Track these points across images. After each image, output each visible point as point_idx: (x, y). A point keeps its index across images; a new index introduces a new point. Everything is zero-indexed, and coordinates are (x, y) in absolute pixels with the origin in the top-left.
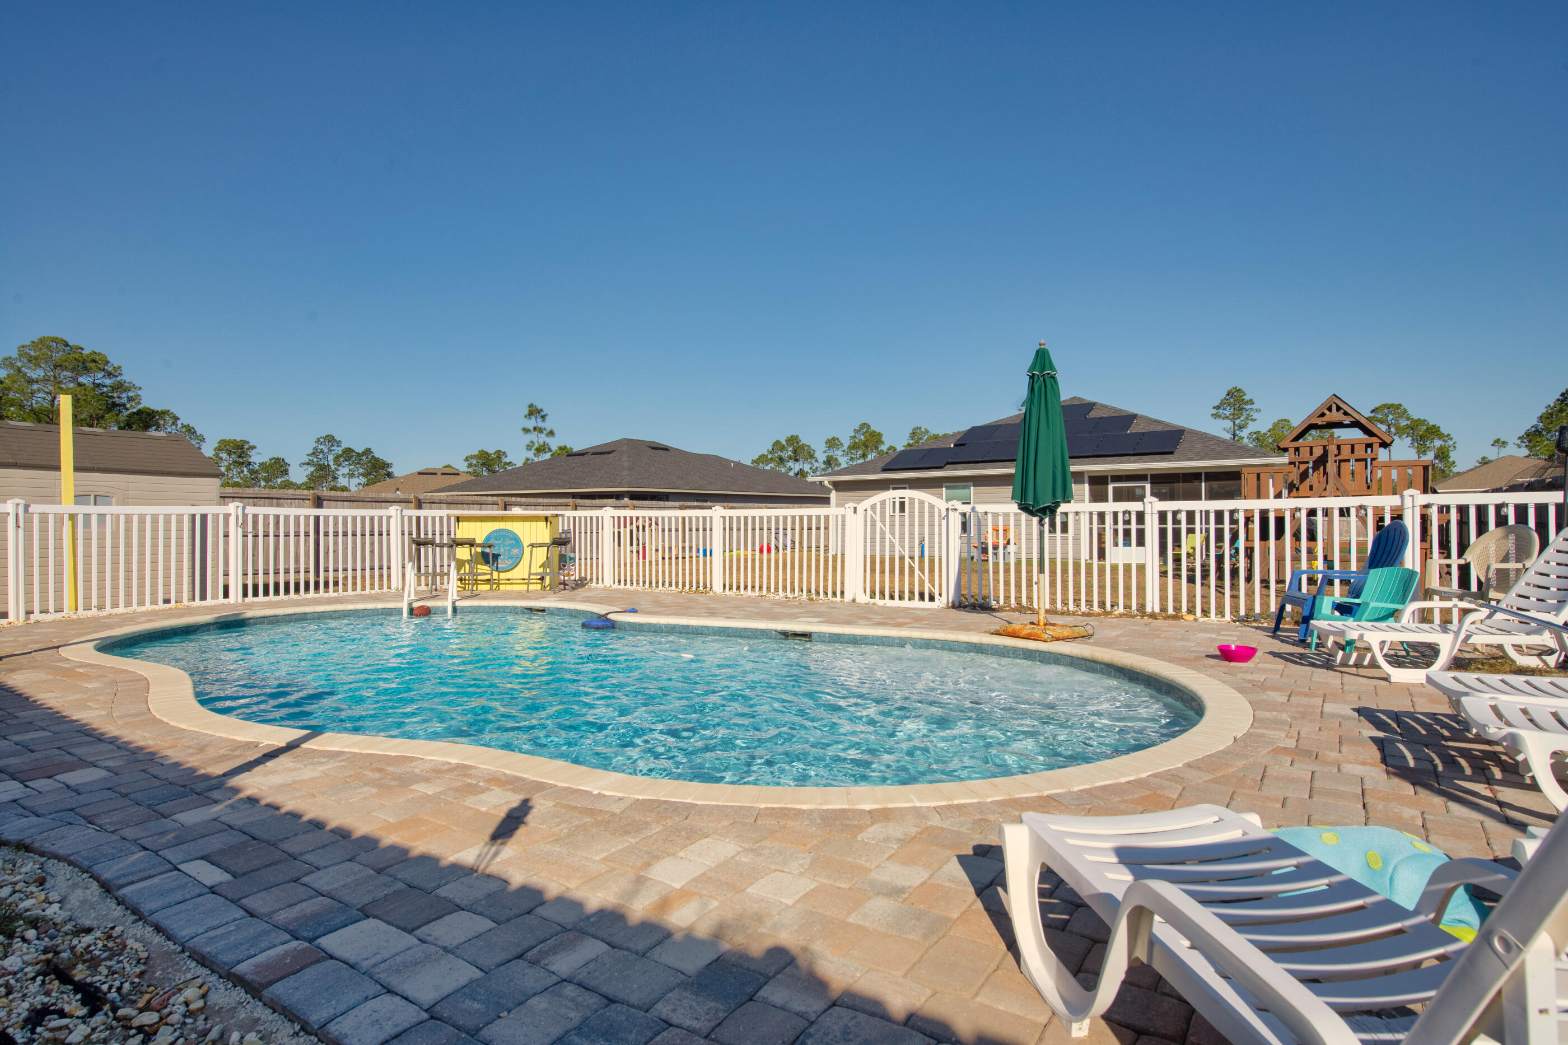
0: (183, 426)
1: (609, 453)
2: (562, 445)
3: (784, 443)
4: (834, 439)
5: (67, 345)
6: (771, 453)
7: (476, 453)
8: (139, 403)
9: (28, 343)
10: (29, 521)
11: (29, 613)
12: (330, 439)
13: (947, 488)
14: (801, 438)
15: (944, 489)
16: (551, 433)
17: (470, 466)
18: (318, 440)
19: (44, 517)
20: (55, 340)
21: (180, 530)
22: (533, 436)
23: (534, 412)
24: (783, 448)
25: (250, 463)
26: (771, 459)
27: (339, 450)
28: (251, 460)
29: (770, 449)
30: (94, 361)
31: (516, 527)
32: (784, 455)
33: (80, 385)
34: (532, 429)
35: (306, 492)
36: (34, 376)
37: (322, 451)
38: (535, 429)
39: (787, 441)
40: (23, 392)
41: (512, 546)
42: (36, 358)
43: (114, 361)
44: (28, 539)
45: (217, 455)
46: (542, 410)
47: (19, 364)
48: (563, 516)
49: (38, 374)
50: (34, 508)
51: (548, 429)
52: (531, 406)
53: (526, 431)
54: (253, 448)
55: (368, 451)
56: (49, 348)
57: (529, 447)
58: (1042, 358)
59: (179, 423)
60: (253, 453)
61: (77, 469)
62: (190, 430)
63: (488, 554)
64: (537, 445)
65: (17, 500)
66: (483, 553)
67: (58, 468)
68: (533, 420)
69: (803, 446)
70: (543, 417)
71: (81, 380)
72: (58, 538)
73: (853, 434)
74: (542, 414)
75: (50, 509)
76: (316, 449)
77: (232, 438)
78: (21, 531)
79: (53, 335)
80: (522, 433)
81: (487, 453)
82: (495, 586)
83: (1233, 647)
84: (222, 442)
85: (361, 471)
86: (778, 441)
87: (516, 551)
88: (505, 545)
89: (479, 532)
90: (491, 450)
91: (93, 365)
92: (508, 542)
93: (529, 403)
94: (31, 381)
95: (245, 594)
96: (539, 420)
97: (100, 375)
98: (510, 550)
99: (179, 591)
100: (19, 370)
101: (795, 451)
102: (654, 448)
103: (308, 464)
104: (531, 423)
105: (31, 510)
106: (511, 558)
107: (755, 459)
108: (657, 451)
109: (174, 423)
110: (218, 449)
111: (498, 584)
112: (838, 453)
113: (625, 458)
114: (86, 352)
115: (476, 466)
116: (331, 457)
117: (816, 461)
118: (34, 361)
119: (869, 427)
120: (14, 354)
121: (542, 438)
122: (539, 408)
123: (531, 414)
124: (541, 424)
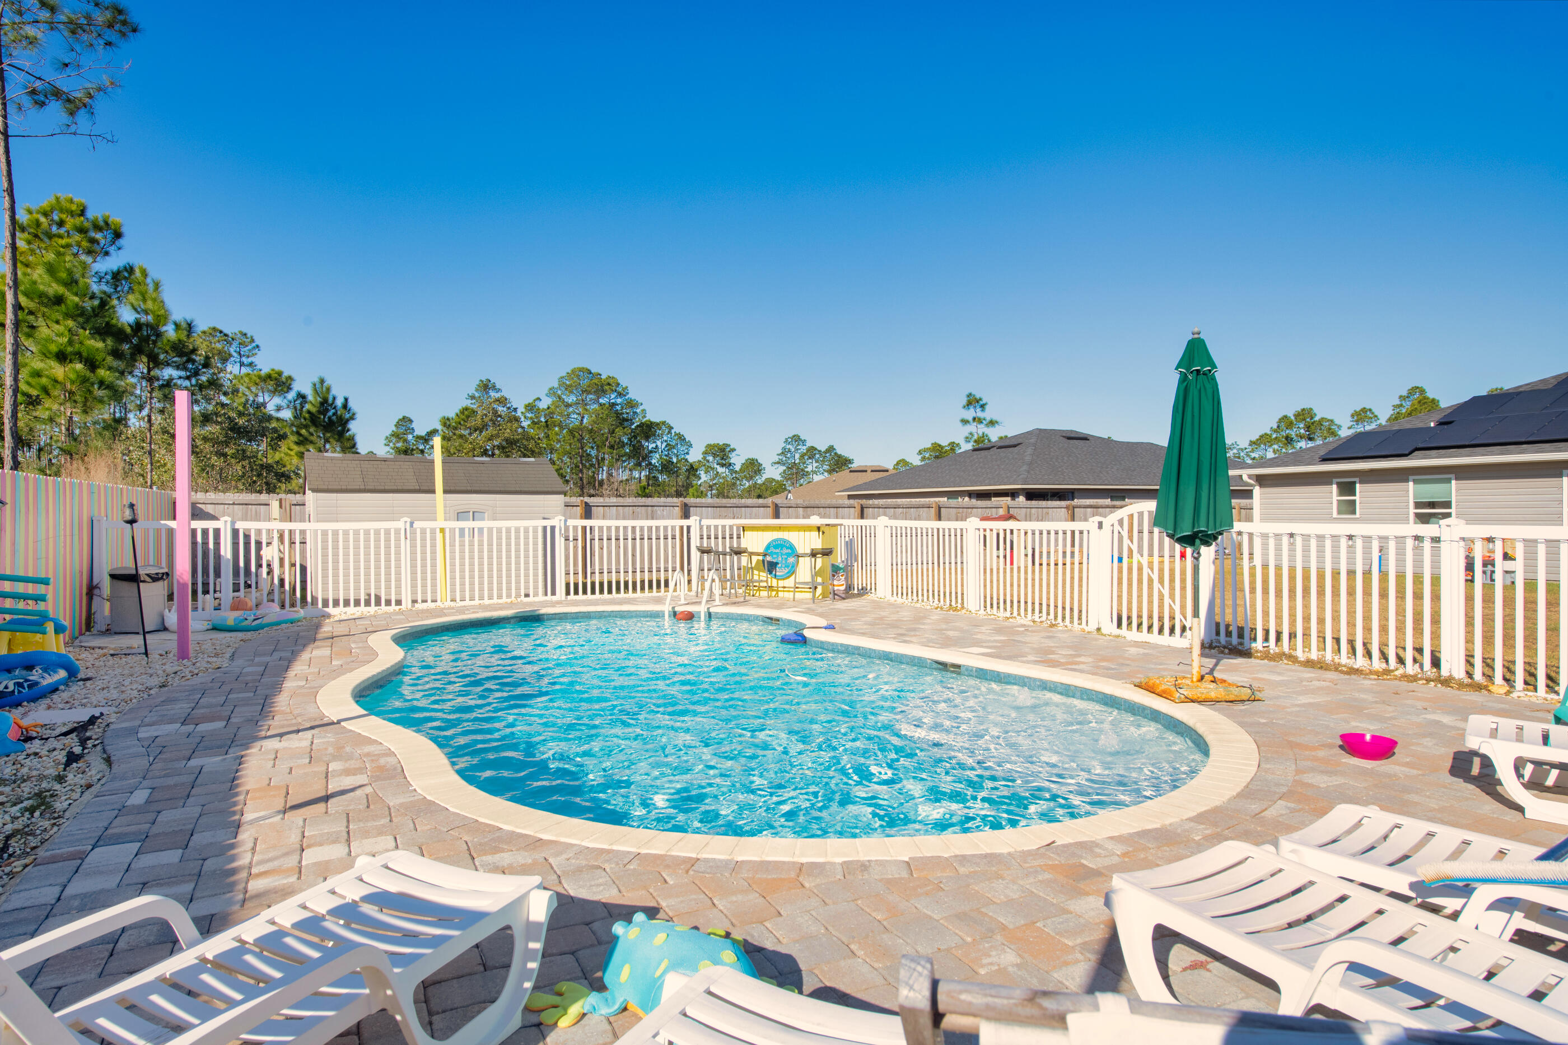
0: (676, 434)
1: (1015, 446)
2: (1004, 435)
3: (1293, 418)
4: (1364, 410)
5: (591, 373)
6: (1275, 431)
7: (929, 446)
8: (645, 417)
9: (564, 374)
10: (414, 533)
11: (414, 601)
12: (796, 439)
13: (1415, 482)
14: (1315, 410)
15: (1411, 484)
16: (992, 423)
17: (923, 459)
18: (786, 441)
19: (423, 531)
20: (581, 370)
21: (535, 538)
22: (972, 428)
23: (973, 401)
24: (1290, 425)
25: (730, 465)
26: (1276, 438)
27: (803, 449)
28: (732, 461)
29: (1275, 427)
30: (609, 384)
31: (792, 537)
32: (1292, 433)
33: (601, 405)
34: (970, 419)
35: (675, 500)
36: (570, 401)
37: (789, 451)
38: (974, 419)
39: (1297, 415)
40: (561, 414)
41: (788, 555)
42: (570, 386)
43: (623, 383)
44: (413, 546)
45: (704, 458)
46: (981, 399)
47: (559, 392)
48: (841, 525)
49: (571, 399)
50: (417, 525)
51: (988, 419)
52: (970, 395)
53: (965, 422)
54: (733, 450)
55: (831, 449)
56: (578, 376)
57: (967, 440)
59: (673, 431)
60: (733, 455)
61: (445, 492)
62: (681, 438)
63: (768, 562)
64: (976, 437)
65: (406, 519)
66: (763, 561)
67: (433, 492)
68: (972, 410)
69: (1320, 422)
70: (983, 406)
71: (601, 401)
72: (433, 546)
73: (1398, 402)
74: (981, 403)
75: (428, 525)
76: (784, 449)
77: (716, 442)
78: (408, 541)
79: (581, 366)
80: (960, 424)
81: (940, 446)
82: (774, 593)
83: (1368, 738)
84: (708, 446)
85: (826, 467)
86: (1286, 417)
87: (792, 560)
88: (783, 554)
89: (759, 541)
90: (944, 442)
91: (607, 388)
92: (785, 551)
93: (967, 393)
94: (568, 406)
95: (568, 593)
96: (979, 410)
97: (613, 396)
98: (787, 559)
99: (536, 588)
100: (560, 397)
101: (1308, 428)
102: (1069, 438)
103: (778, 463)
104: (970, 414)
105: (415, 526)
106: (787, 566)
107: (1254, 438)
108: (1072, 442)
109: (669, 432)
110: (705, 453)
111: (778, 591)
113: (1030, 451)
114: (603, 377)
115: (929, 459)
116: (797, 456)
118: (569, 388)
120: (556, 385)
121: (982, 429)
122: (978, 397)
123: (969, 404)
124: (980, 414)
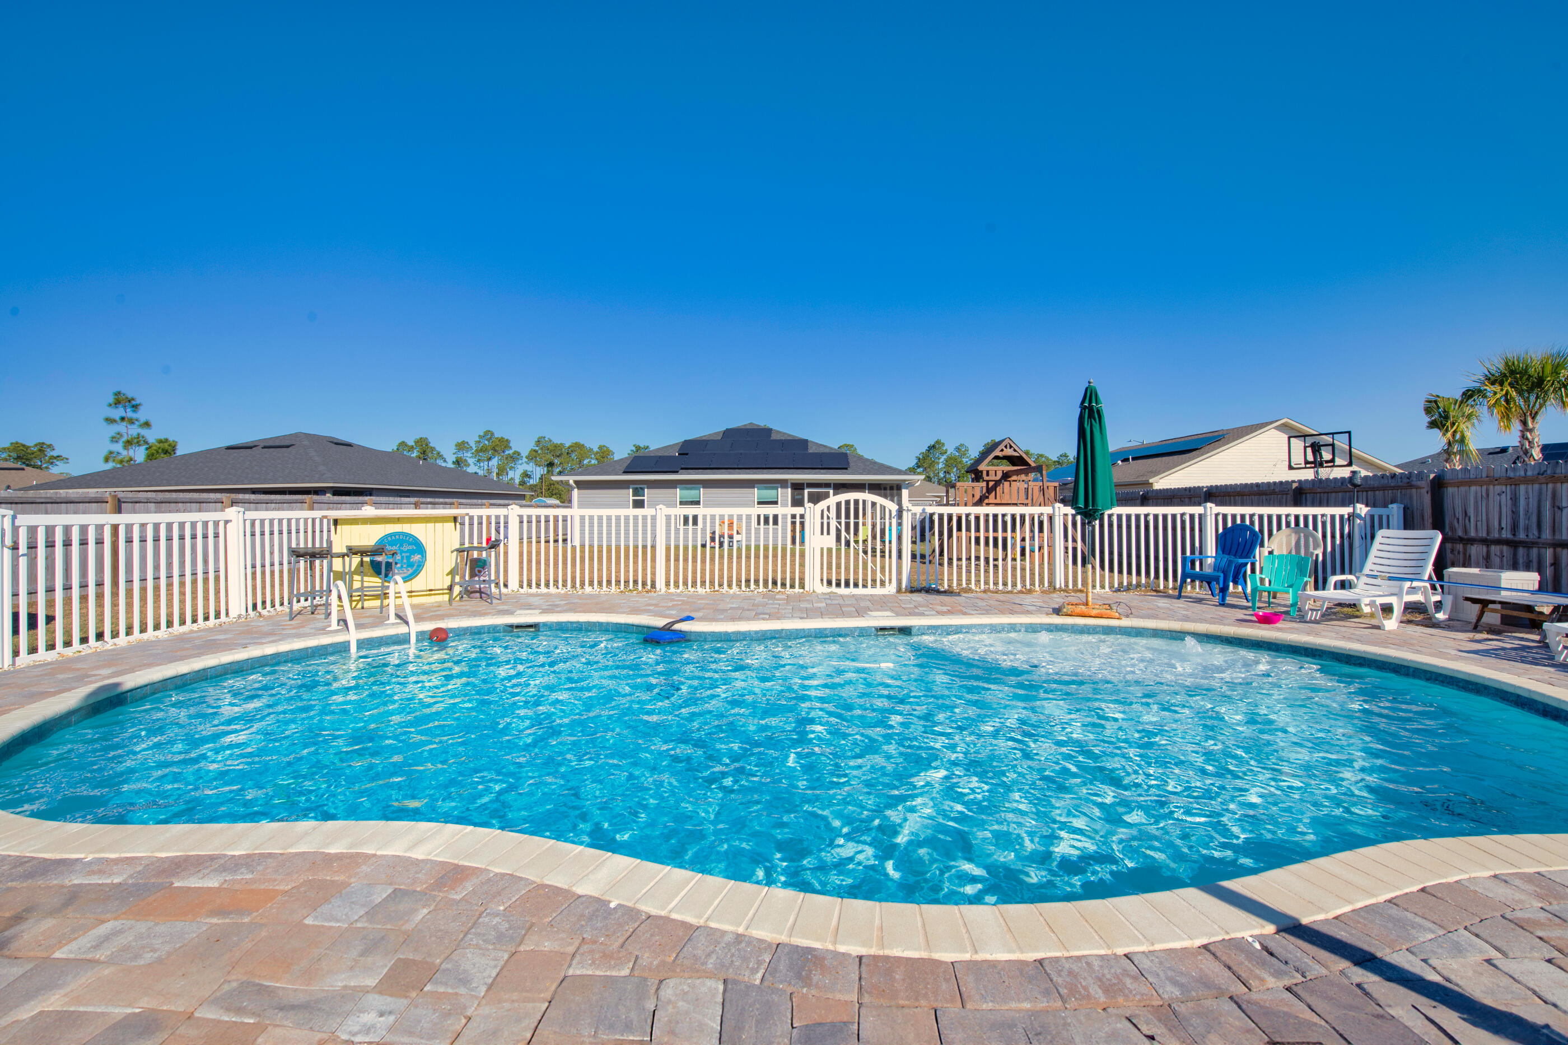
1: (288, 447)
2: (162, 437)
3: (412, 444)
14: (429, 440)
16: (147, 425)
22: (122, 428)
23: (119, 400)
31: (416, 530)
34: (118, 418)
38: (123, 419)
41: (412, 552)
46: (133, 399)
51: (143, 420)
52: (118, 393)
53: (110, 421)
57: (114, 440)
58: (1090, 395)
63: (379, 563)
64: (125, 439)
66: (372, 562)
68: (121, 409)
69: (432, 447)
70: (135, 407)
73: (479, 439)
74: (134, 403)
80: (104, 423)
81: (24, 445)
87: (417, 557)
88: (402, 552)
89: (369, 536)
93: (116, 390)
96: (129, 410)
98: (408, 558)
101: (423, 452)
102: (336, 444)
104: (118, 413)
108: (340, 447)
112: (468, 455)
113: (312, 453)
117: (445, 461)
119: (492, 434)
121: (134, 431)
122: (130, 396)
123: (117, 403)
124: (130, 414)
